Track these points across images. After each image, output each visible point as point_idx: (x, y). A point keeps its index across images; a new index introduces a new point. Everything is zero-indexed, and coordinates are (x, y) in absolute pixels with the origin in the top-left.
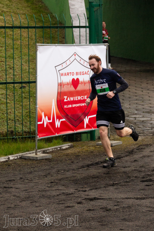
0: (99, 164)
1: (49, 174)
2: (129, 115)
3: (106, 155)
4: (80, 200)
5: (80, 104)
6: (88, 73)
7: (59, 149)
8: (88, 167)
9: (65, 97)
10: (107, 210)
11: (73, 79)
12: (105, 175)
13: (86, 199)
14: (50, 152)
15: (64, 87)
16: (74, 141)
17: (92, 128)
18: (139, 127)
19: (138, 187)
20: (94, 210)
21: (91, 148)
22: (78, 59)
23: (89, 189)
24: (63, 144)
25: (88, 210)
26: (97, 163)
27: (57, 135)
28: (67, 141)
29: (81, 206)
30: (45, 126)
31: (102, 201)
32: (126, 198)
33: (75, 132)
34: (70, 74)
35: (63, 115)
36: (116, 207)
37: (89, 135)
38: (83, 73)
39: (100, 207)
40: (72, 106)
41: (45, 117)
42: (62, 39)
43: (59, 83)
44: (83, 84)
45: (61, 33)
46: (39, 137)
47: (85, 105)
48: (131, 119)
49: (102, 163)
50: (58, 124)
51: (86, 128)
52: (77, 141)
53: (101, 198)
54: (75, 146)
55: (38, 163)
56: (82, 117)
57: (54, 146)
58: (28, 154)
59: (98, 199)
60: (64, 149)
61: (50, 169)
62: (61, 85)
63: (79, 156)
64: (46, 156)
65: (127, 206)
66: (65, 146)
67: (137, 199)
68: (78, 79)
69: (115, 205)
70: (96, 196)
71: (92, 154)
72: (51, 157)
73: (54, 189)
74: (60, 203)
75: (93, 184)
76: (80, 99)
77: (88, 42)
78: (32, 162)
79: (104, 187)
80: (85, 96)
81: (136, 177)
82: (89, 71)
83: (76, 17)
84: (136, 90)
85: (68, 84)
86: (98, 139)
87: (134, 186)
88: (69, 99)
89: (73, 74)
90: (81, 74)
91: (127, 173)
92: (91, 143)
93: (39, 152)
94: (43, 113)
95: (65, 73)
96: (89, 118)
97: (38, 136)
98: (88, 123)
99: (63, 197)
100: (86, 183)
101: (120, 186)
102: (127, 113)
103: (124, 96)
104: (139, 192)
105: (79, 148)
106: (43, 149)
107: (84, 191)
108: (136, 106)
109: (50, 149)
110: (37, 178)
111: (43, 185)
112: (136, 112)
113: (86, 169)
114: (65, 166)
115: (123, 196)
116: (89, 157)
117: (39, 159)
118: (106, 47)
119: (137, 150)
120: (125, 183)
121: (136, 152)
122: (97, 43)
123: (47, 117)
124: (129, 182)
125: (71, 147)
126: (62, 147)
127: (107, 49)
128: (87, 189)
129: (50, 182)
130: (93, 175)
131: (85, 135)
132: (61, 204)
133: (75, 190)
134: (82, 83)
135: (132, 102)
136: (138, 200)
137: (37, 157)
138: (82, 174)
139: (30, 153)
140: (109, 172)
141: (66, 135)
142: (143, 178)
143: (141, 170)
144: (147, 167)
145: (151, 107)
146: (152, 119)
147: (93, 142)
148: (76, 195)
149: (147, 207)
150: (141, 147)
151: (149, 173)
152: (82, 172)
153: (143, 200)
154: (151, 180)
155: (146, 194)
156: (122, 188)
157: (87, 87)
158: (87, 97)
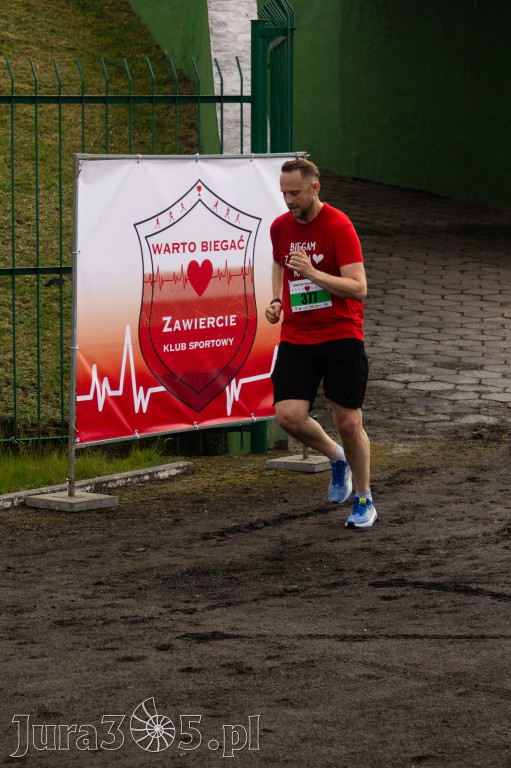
0: (257, 528)
1: (96, 557)
2: (386, 374)
3: (286, 501)
4: (168, 638)
5: (213, 341)
6: (241, 244)
7: (147, 478)
8: (220, 538)
9: (164, 319)
10: (241, 672)
11: (193, 264)
12: (267, 563)
13: (186, 635)
14: (119, 487)
15: (164, 287)
16: (199, 455)
17: (250, 416)
18: (412, 413)
19: (358, 604)
20: (200, 669)
21: (249, 477)
22: (210, 200)
23: (206, 605)
24: (161, 463)
25: (183, 671)
26: (252, 527)
27: (138, 435)
28: (176, 454)
29: (166, 656)
30: (100, 409)
31: (233, 642)
32: (310, 636)
33: (197, 426)
34: (181, 247)
35: (157, 374)
36: (270, 663)
37: (247, 435)
38: (225, 244)
39: (223, 662)
40: (188, 346)
41: (101, 380)
42: (187, 130)
43: (147, 277)
44: (224, 280)
45: (185, 111)
46: (81, 441)
47: (229, 342)
48: (393, 385)
49: (266, 524)
50: (141, 401)
51: (234, 414)
53: (235, 633)
54: (199, 470)
55: (71, 523)
56: (221, 380)
57: (133, 468)
58: (47, 493)
59: (224, 636)
60: (164, 480)
61: (103, 543)
62: (152, 281)
63: (202, 501)
64: (101, 500)
65: (303, 659)
66: (168, 469)
67: (342, 638)
68: (207, 264)
69: (269, 658)
70: (221, 629)
71: (245, 496)
72: (117, 504)
73: (101, 602)
74: (106, 646)
75: (224, 590)
76: (215, 324)
78: (54, 519)
79: (255, 600)
80: (231, 317)
81: (360, 571)
82: (245, 238)
84: (424, 292)
85: (175, 278)
86: (276, 448)
87: (346, 600)
88: (177, 326)
89: (192, 246)
91: (336, 558)
92: (251, 461)
93: (82, 487)
94: (95, 366)
95: (167, 245)
96: (243, 385)
97: (78, 440)
98: (237, 399)
99: (121, 629)
100: (202, 588)
101: (305, 597)
102: (383, 366)
103: (381, 311)
104: (355, 617)
105: (213, 475)
106: (97, 479)
107: (189, 613)
108: (417, 346)
109: (120, 477)
110: (58, 570)
111: (69, 591)
112: (412, 364)
113: (213, 542)
114: (152, 533)
115: (301, 630)
116: (233, 506)
117: (77, 508)
119: (386, 485)
120: (323, 589)
121: (380, 493)
123: (106, 380)
124: (335, 585)
125: (186, 473)
126: (157, 472)
128: (199, 606)
129: (95, 581)
130: (231, 563)
131: (237, 435)
132: (108, 649)
133: (165, 607)
134: (220, 275)
135: (404, 330)
136: (345, 644)
137: (71, 505)
138: (197, 557)
139: (54, 492)
140: (281, 553)
141: (174, 435)
142: (381, 574)
143: (381, 550)
144: (403, 539)
145: (461, 348)
146: (458, 387)
147: (258, 459)
148: (161, 624)
149: (365, 663)
150: (403, 476)
151: (403, 560)
152: (198, 554)
153: (358, 643)
154: (401, 583)
155: (376, 623)
156: (308, 604)
157: (236, 289)
158: (237, 320)
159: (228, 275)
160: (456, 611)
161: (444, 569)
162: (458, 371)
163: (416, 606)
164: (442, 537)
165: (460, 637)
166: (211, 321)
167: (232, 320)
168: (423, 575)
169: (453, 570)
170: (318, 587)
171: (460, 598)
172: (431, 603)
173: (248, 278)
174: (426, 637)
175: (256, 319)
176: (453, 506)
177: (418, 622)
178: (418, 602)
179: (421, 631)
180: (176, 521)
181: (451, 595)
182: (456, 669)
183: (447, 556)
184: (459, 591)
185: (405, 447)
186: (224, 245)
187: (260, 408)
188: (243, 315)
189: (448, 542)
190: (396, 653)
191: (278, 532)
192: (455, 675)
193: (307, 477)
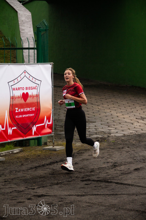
0: (45, 166)
1: (3, 174)
3: (51, 158)
4: (30, 196)
5: (29, 115)
6: (36, 88)
7: (11, 153)
8: (36, 169)
9: (16, 108)
11: (23, 93)
12: (50, 175)
13: (34, 195)
14: (4, 155)
15: (16, 100)
16: (23, 147)
17: (39, 135)
19: (79, 186)
21: (39, 152)
22: (28, 76)
23: (37, 187)
24: (14, 149)
26: (43, 166)
27: (9, 141)
28: (18, 147)
29: (31, 201)
31: (48, 197)
32: (69, 195)
33: (25, 138)
34: (20, 89)
35: (14, 124)
36: (60, 203)
37: (36, 141)
39: (47, 203)
42: (13, 58)
43: (11, 97)
44: (32, 98)
45: (12, 54)
47: (33, 115)
50: (10, 131)
51: (34, 135)
52: (26, 146)
53: (48, 195)
54: (25, 151)
56: (31, 125)
57: (7, 150)
59: (45, 196)
60: (15, 153)
61: (4, 170)
62: (13, 98)
63: (28, 159)
64: (0, 159)
65: (69, 202)
66: (16, 150)
67: (78, 196)
68: (27, 93)
69: (59, 201)
70: (43, 194)
71: (39, 157)
72: (5, 160)
73: (8, 187)
75: (40, 183)
76: (29, 110)
77: (36, 61)
79: (50, 185)
81: (77, 177)
82: (37, 86)
83: (25, 40)
85: (19, 97)
86: (44, 144)
87: (75, 185)
88: (19, 111)
89: (23, 89)
90: (30, 89)
92: (38, 148)
95: (17, 88)
96: (37, 127)
98: (35, 131)
99: (15, 194)
100: (35, 182)
101: (64, 184)
104: (79, 190)
105: (28, 152)
107: (33, 189)
109: (4, 153)
113: (34, 170)
114: (16, 168)
115: (66, 193)
116: (37, 160)
118: (51, 66)
119: (77, 154)
120: (68, 182)
121: (76, 156)
122: (44, 62)
123: (1, 125)
124: (71, 181)
125: (21, 151)
126: (14, 151)
127: (52, 68)
128: (35, 187)
129: (4, 181)
130: (40, 176)
131: (33, 141)
132: (14, 200)
133: (25, 188)
134: (31, 96)
136: (79, 197)
138: (31, 174)
140: (54, 172)
141: (17, 141)
142: (83, 178)
143: (81, 171)
144: (86, 168)
145: (89, 117)
146: (90, 127)
147: (40, 147)
148: (26, 193)
149: (87, 202)
150: (81, 151)
151: (88, 174)
152: (30, 173)
153: (83, 197)
154: (89, 180)
155: (86, 191)
156: (65, 186)
157: (35, 100)
158: (35, 109)
159: (33, 96)
160: (107, 188)
161: (100, 176)
162: (89, 123)
163: (95, 186)
164: (97, 168)
165: (111, 195)
166: (28, 109)
167: (34, 109)
168: (94, 178)
169: (102, 176)
170: (67, 182)
171: (107, 184)
172: (99, 185)
173: (38, 97)
174: (101, 195)
175: (40, 109)
176: (97, 159)
177: (97, 191)
178: (96, 185)
179: (99, 193)
180: (22, 164)
181: (104, 183)
182: (113, 203)
183: (99, 173)
184: (106, 182)
185: (79, 144)
186: (31, 88)
187: (41, 133)
188: (37, 107)
189: (98, 169)
190: (94, 199)
191: (51, 167)
192: (113, 205)
193: (55, 152)
